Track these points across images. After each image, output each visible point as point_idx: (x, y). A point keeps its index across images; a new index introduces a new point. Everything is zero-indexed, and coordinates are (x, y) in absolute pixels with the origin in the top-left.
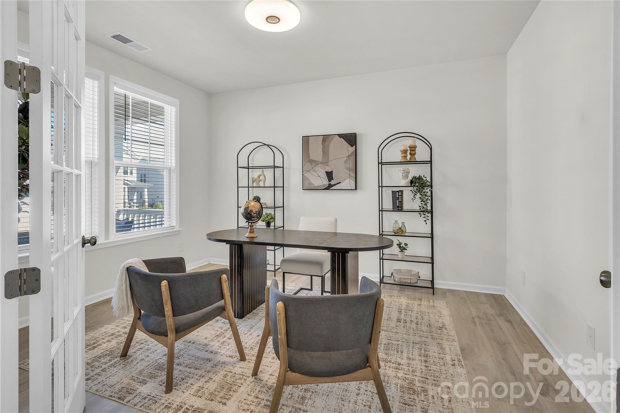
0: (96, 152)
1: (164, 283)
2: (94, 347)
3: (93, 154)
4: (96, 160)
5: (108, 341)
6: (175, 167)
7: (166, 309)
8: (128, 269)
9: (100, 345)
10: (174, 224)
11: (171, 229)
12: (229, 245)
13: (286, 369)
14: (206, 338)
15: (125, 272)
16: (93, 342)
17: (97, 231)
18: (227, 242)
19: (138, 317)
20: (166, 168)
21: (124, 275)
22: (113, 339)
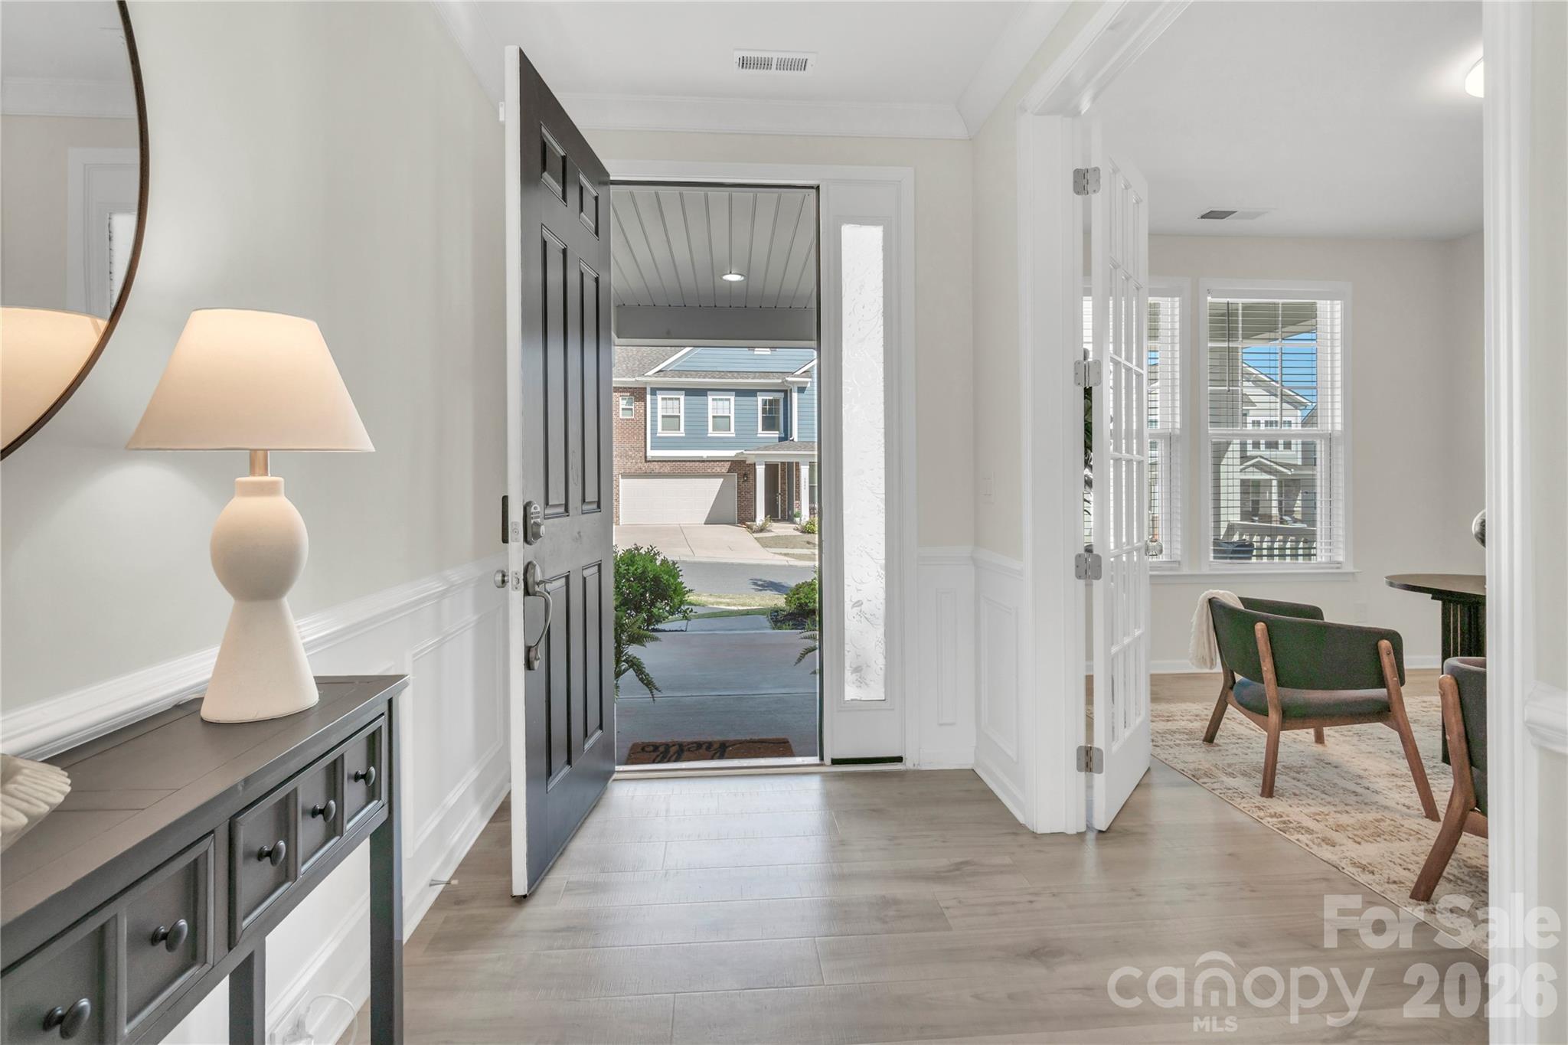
0: (1178, 419)
1: (1260, 627)
2: (1168, 721)
3: (1174, 422)
4: (1178, 432)
5: (1190, 720)
6: (1341, 431)
7: (1264, 668)
8: (1210, 601)
9: (1176, 720)
10: (1341, 559)
11: (1332, 568)
12: (1440, 603)
13: (1466, 803)
14: (1365, 770)
15: (1206, 605)
16: (1168, 714)
17: (1179, 552)
18: (1437, 594)
19: (1230, 684)
20: (1321, 436)
21: (1205, 610)
22: (1196, 720)
